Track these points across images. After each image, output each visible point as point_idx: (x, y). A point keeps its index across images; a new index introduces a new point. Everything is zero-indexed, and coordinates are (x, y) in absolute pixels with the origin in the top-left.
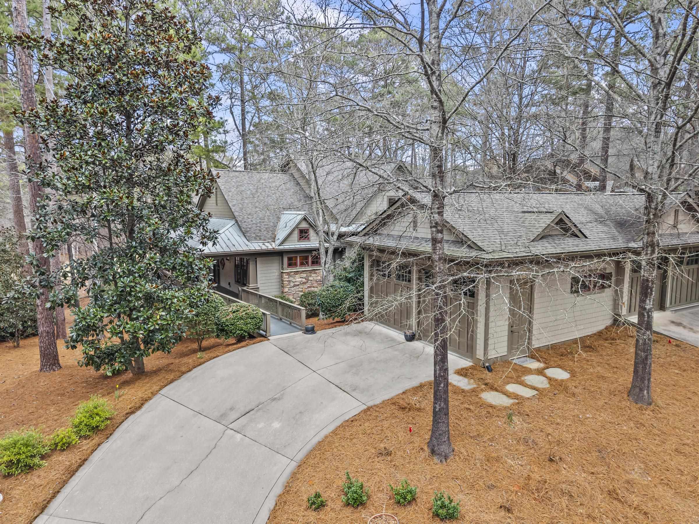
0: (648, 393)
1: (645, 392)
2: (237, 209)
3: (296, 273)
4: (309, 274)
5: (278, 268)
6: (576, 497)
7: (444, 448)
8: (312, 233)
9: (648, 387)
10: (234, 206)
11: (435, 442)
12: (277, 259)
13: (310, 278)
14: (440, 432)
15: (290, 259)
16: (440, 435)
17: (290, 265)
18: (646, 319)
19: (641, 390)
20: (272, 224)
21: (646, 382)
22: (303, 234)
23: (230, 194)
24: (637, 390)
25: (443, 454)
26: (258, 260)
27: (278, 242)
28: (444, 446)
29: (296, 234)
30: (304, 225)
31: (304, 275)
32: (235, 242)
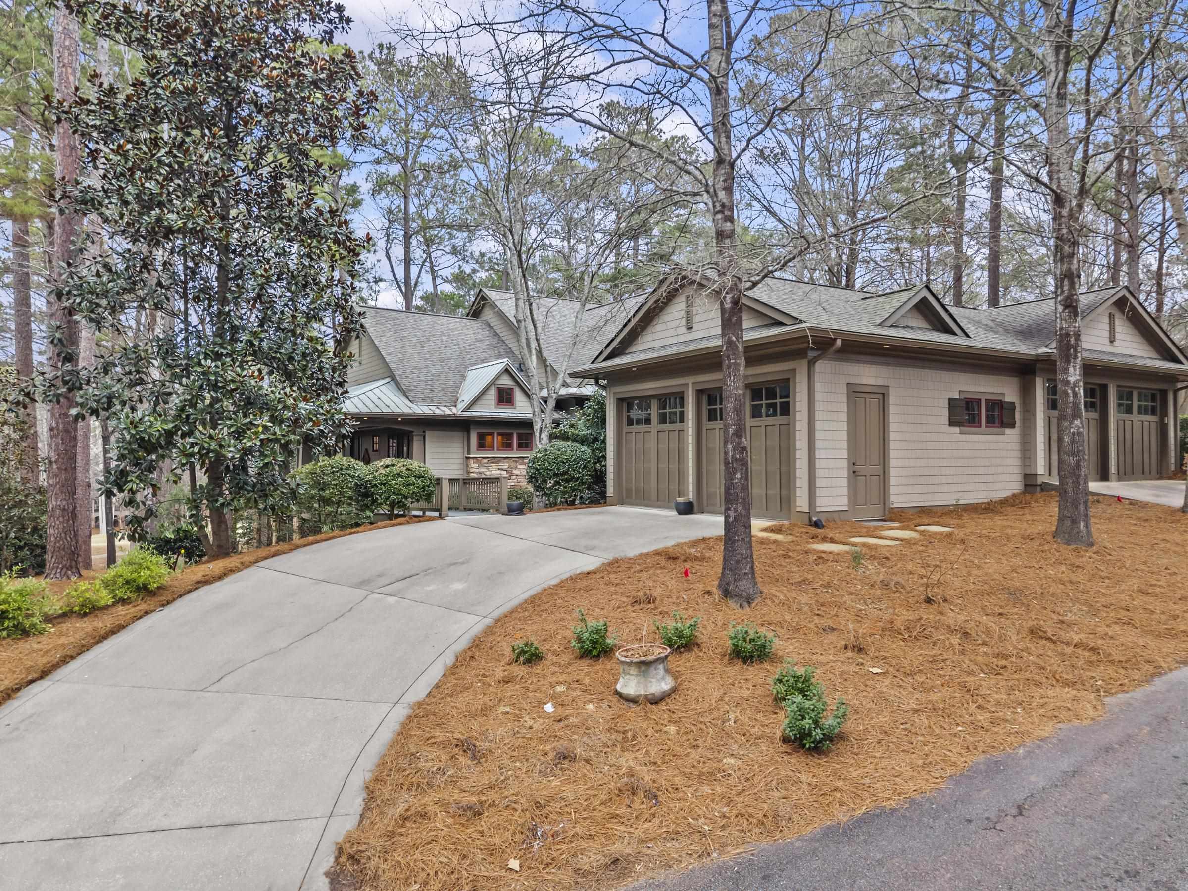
0: (1086, 526)
1: (1082, 524)
2: (395, 359)
3: (494, 460)
4: (513, 465)
5: (460, 450)
6: (974, 634)
7: (744, 585)
8: (518, 396)
9: (1086, 515)
10: (389, 355)
11: (730, 577)
12: (458, 435)
13: (516, 472)
14: (738, 557)
15: (481, 437)
16: (737, 562)
17: (481, 446)
18: (1071, 399)
19: (1075, 522)
20: (451, 383)
21: (1082, 507)
22: (505, 397)
23: (384, 339)
24: (1068, 523)
25: (745, 594)
26: (428, 434)
27: (461, 406)
28: (744, 582)
29: (492, 394)
30: (506, 381)
31: (506, 466)
32: (388, 402)
